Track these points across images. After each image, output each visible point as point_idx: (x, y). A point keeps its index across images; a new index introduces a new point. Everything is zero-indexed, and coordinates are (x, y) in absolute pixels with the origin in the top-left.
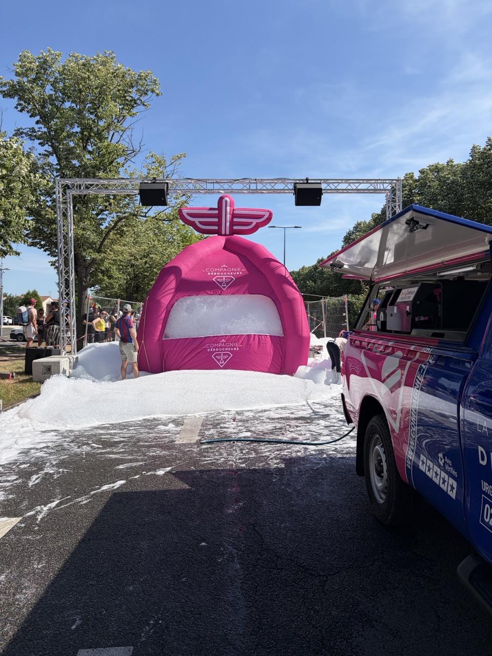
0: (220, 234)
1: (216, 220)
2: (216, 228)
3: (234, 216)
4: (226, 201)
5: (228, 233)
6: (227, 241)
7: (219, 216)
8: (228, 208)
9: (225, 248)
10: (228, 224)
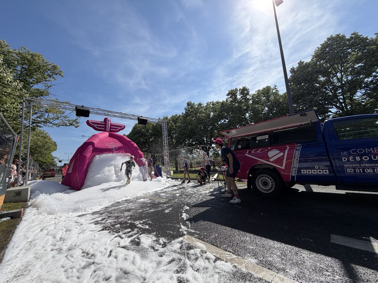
0: (106, 131)
1: (104, 126)
2: (104, 129)
3: (111, 125)
4: (108, 120)
5: (109, 131)
6: (109, 134)
7: (105, 125)
8: (109, 122)
9: (109, 136)
10: (109, 128)
